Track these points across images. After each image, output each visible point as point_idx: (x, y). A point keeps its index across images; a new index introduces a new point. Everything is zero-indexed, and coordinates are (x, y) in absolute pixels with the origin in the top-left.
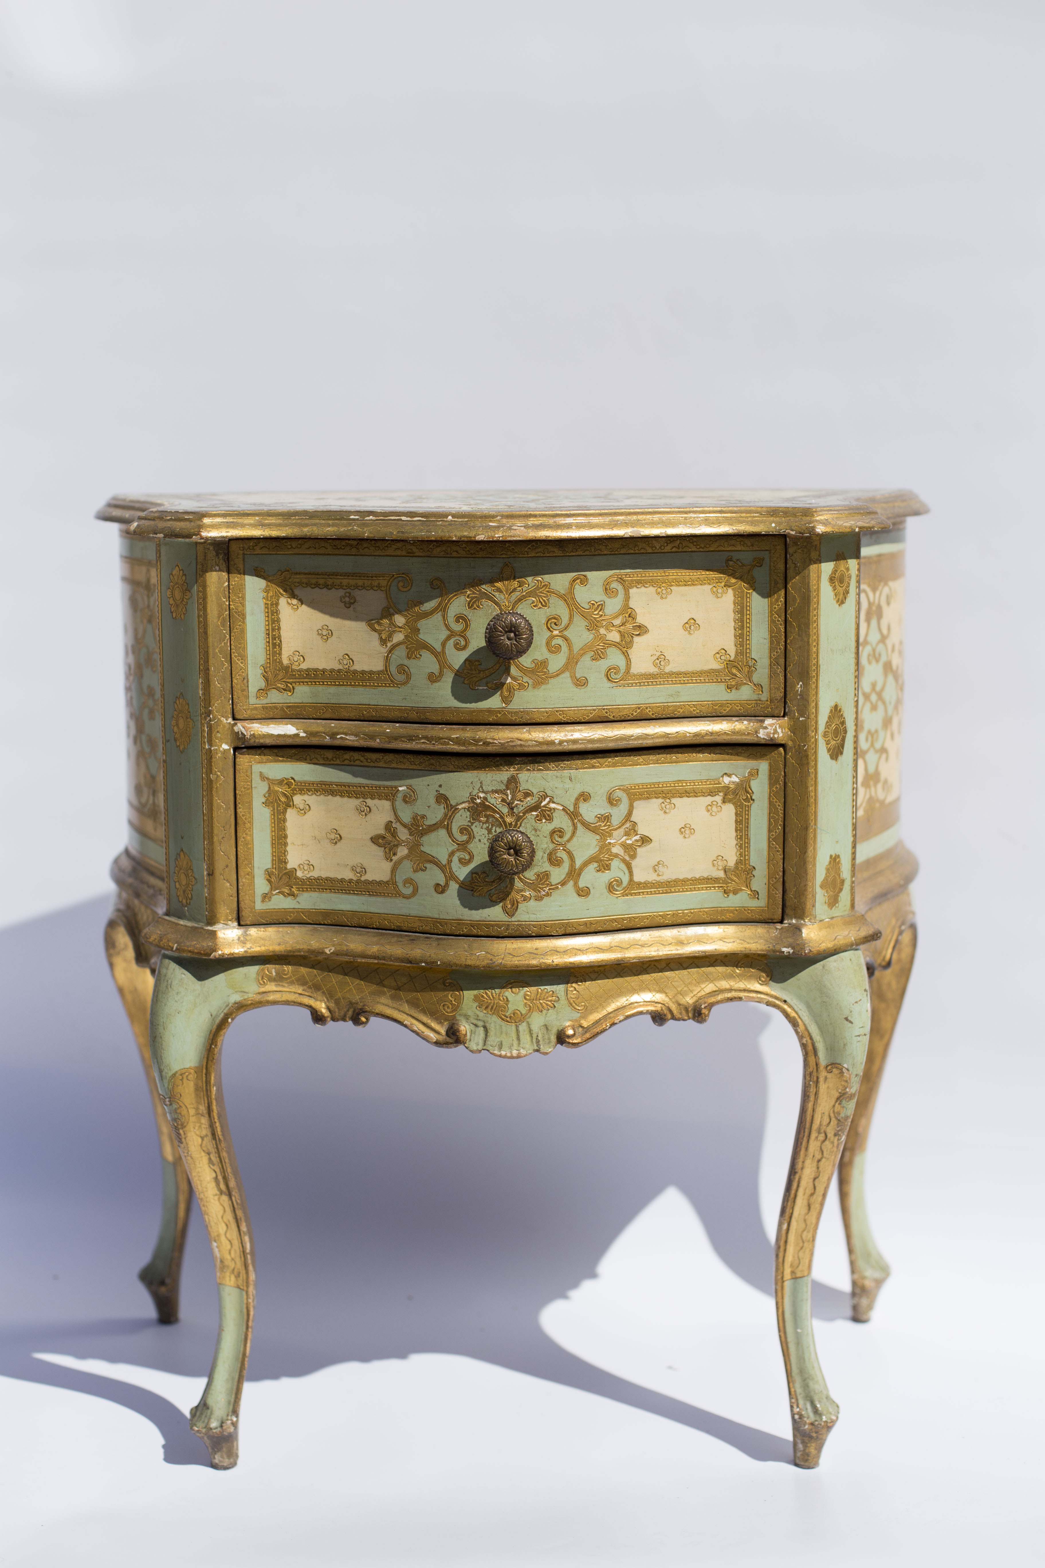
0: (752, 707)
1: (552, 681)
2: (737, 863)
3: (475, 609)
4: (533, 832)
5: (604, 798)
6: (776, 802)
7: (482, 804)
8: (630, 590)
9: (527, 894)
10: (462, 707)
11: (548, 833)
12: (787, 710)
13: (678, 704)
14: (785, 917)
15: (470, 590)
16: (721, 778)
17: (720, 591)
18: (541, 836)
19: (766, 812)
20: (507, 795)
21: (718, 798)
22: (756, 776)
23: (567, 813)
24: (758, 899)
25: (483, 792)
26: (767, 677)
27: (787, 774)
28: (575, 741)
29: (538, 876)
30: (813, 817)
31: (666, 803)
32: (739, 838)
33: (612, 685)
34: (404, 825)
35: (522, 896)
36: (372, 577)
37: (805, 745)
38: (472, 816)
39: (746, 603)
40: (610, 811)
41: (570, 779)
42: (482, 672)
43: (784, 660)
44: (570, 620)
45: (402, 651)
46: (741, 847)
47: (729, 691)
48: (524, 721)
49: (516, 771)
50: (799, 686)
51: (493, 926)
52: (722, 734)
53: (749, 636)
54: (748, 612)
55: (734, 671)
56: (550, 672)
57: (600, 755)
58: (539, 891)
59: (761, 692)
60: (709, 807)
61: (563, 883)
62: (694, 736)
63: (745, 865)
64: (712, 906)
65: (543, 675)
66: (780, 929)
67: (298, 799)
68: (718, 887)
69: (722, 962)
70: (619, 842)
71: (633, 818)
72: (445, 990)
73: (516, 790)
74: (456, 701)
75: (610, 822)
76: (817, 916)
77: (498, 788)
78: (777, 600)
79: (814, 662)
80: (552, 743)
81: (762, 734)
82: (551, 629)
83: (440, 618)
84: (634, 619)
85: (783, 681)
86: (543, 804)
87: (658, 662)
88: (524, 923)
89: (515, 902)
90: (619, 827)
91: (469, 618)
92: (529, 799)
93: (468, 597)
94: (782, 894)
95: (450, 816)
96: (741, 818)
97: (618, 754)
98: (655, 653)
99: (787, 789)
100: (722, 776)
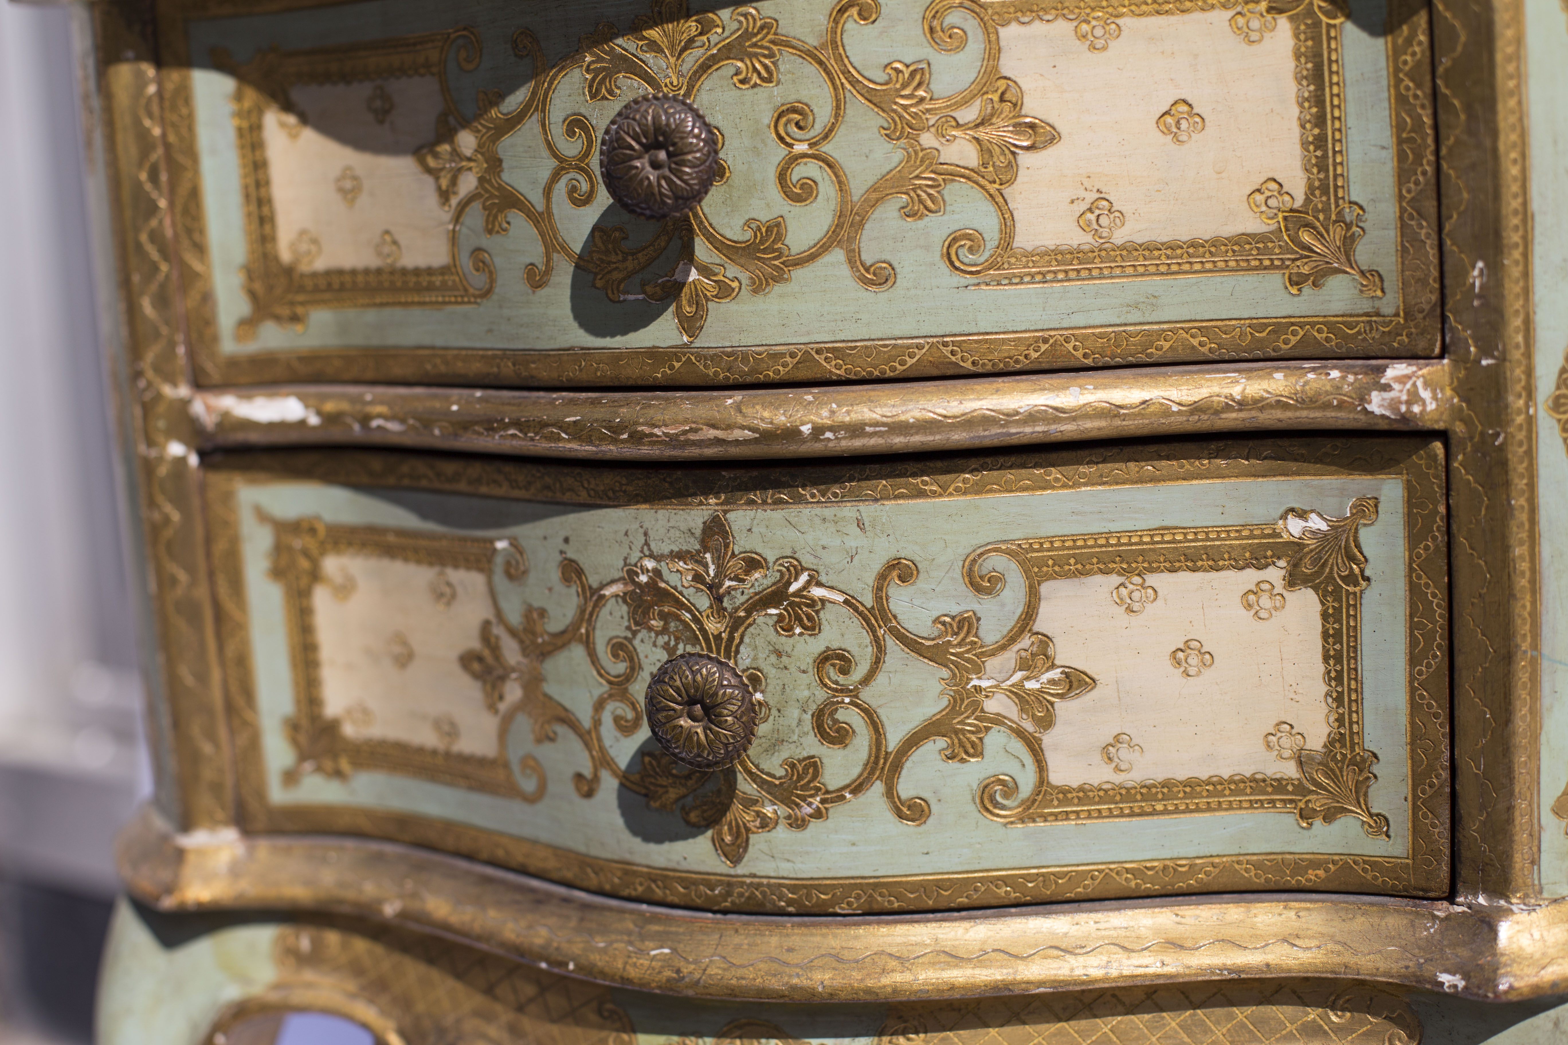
0: (1359, 333)
1: (798, 273)
2: (1330, 743)
3: (604, 98)
4: (773, 658)
5: (957, 573)
6: (1427, 586)
7: (652, 585)
8: (1000, 29)
9: (768, 810)
10: (590, 345)
11: (811, 661)
12: (1448, 339)
13: (1156, 327)
14: (1460, 886)
15: (593, 54)
16: (1281, 522)
17: (1255, 24)
18: (793, 669)
19: (1401, 610)
20: (706, 566)
21: (1275, 574)
22: (1374, 517)
23: (856, 609)
24: (1388, 836)
25: (652, 556)
26: (1393, 251)
27: (1454, 513)
28: (856, 429)
29: (793, 766)
30: (1528, 627)
31: (1131, 587)
32: (1334, 678)
33: (966, 283)
34: (513, 632)
35: (758, 814)
36: (415, 44)
37: (1497, 435)
38: (632, 615)
39: (1329, 53)
40: (976, 607)
41: (860, 524)
42: (630, 258)
43: (1435, 203)
44: (837, 115)
45: (475, 216)
46: (1339, 700)
47: (1294, 291)
48: (734, 377)
49: (722, 504)
50: (1476, 273)
51: (695, 883)
52: (1270, 406)
53: (1340, 141)
54: (1335, 79)
55: (1306, 237)
56: (793, 252)
57: (939, 464)
58: (797, 805)
59: (1379, 293)
60: (1252, 597)
61: (857, 787)
62: (1192, 413)
63: (1352, 750)
64: (1269, 850)
65: (775, 258)
66: (1442, 920)
67: (332, 565)
68: (1281, 800)
69: (1294, 992)
70: (1004, 685)
71: (1040, 625)
72: (601, 1027)
73: (726, 553)
74: (581, 332)
75: (976, 635)
76: (1546, 888)
77: (684, 548)
78: (1409, 41)
79: (1516, 204)
80: (793, 433)
81: (1377, 404)
82: (788, 140)
83: (538, 129)
84: (1015, 105)
85: (1435, 261)
86: (793, 588)
87: (1092, 217)
88: (765, 881)
89: (743, 830)
90: (1003, 648)
91: (594, 122)
92: (757, 575)
93: (588, 70)
94: (1448, 825)
95: (591, 615)
96: (1336, 626)
97: (989, 460)
98: (1082, 194)
99: (1456, 552)
100: (1284, 517)
